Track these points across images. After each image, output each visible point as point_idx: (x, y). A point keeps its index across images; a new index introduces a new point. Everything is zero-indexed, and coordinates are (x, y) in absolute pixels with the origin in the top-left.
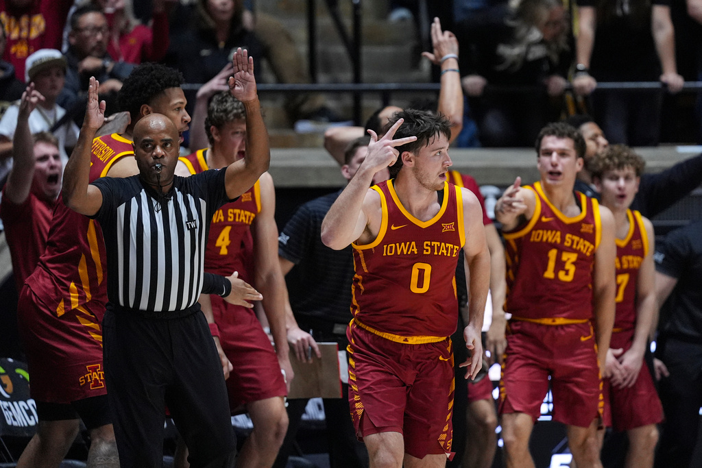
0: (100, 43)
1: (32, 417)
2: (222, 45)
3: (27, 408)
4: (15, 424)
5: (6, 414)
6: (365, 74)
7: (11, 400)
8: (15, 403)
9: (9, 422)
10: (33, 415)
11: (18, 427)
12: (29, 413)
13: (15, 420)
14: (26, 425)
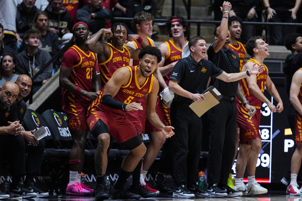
0: (100, 3)
1: (68, 134)
2: (142, 4)
3: (67, 130)
4: (63, 136)
5: (60, 132)
6: (192, 17)
7: (61, 127)
8: (63, 128)
9: (61, 135)
10: (68, 133)
11: (64, 137)
12: (67, 132)
13: (63, 134)
14: (66, 136)
